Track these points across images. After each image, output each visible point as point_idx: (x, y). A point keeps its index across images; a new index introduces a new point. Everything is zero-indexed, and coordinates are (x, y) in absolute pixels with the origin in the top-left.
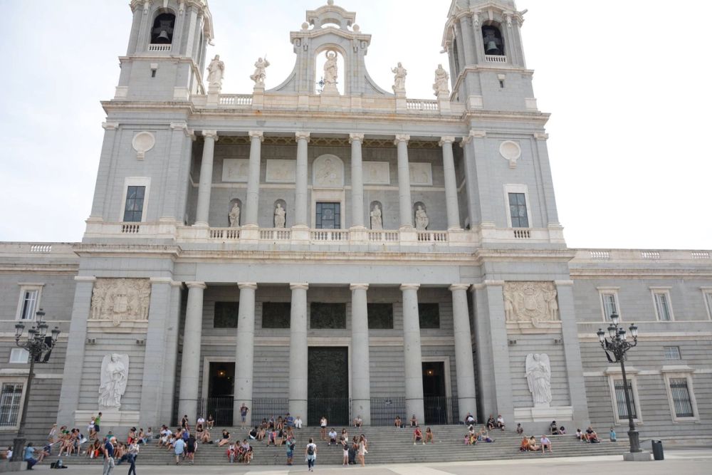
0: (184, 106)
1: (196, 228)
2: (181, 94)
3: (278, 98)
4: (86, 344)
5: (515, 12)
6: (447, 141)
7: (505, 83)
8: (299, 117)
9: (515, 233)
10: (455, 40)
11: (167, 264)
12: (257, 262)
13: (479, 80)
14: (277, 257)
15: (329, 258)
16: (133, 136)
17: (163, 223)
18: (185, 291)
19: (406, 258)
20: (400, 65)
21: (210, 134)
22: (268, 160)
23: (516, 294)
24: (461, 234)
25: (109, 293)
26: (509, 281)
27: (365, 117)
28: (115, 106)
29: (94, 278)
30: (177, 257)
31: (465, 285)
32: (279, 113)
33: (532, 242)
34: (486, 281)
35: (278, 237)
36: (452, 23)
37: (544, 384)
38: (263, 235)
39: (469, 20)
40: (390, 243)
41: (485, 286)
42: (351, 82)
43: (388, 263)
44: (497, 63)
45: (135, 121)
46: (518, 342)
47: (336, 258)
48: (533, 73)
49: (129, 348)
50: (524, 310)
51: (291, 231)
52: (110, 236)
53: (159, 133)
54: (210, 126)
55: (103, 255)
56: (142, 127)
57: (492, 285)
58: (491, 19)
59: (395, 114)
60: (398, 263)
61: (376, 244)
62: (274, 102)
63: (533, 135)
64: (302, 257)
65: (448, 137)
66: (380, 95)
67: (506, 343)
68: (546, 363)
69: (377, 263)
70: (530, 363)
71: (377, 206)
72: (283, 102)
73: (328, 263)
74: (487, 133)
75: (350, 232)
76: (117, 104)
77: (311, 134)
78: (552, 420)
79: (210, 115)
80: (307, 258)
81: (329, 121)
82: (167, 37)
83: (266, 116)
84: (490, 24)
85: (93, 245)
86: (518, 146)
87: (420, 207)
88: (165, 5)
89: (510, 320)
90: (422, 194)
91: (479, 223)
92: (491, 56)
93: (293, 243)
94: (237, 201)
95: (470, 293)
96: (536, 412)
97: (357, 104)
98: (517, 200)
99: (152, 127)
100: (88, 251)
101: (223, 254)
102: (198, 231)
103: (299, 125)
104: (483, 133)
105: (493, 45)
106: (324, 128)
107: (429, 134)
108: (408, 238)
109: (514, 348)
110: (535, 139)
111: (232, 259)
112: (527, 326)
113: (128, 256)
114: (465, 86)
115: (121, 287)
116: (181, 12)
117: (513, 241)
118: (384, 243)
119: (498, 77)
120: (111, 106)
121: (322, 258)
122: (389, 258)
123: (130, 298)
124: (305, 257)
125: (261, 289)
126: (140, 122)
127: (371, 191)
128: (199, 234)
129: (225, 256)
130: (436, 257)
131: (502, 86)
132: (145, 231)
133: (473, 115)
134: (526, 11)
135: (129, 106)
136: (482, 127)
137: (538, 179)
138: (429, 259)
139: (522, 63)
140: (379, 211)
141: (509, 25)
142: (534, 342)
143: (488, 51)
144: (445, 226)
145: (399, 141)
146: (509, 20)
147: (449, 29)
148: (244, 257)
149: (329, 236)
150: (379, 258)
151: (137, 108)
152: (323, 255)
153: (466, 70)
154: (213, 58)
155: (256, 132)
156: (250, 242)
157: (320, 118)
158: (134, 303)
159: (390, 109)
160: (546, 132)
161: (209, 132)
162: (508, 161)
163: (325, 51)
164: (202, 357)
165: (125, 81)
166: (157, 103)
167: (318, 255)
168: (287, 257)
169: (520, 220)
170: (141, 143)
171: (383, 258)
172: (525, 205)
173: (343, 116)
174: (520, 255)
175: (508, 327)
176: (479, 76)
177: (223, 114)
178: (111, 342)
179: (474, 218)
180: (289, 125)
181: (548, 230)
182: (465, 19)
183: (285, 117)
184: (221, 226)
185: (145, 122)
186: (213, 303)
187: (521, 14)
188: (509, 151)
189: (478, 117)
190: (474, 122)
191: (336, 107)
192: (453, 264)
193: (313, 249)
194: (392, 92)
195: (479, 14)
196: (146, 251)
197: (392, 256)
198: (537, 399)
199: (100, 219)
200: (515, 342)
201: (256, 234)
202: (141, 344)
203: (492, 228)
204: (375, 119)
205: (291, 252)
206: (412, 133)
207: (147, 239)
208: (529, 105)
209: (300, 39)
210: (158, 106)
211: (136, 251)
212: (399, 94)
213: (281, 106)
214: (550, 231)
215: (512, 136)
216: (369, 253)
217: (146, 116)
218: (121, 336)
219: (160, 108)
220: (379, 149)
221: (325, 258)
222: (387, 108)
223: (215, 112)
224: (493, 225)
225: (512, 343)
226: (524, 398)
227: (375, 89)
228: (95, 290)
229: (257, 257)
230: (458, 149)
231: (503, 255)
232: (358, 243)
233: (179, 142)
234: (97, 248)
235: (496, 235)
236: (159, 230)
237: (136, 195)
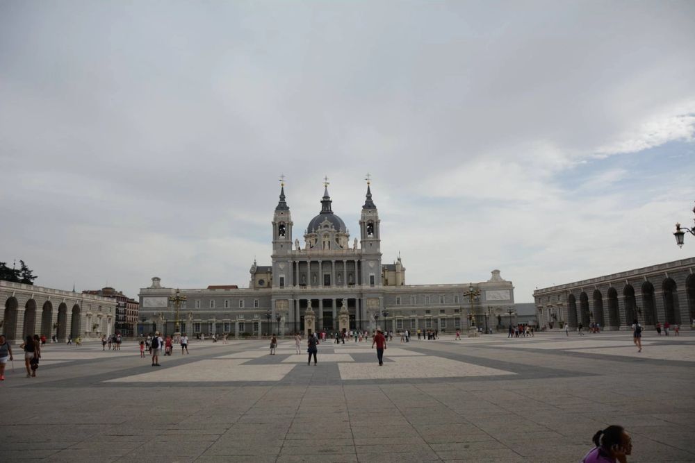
0: (290, 255)
2: (289, 252)
3: (314, 251)
4: (276, 314)
5: (377, 220)
6: (356, 261)
8: (319, 256)
11: (291, 296)
12: (312, 294)
13: (365, 244)
14: (315, 293)
16: (279, 264)
17: (289, 286)
18: (295, 301)
19: (345, 292)
21: (297, 261)
22: (312, 266)
24: (359, 286)
25: (279, 303)
27: (335, 255)
28: (274, 257)
29: (275, 300)
30: (293, 294)
31: (358, 298)
32: (312, 255)
41: (363, 299)
43: (341, 294)
50: (371, 304)
51: (318, 286)
53: (285, 263)
54: (297, 259)
55: (277, 295)
56: (281, 262)
59: (342, 254)
61: (338, 289)
66: (339, 249)
69: (338, 294)
77: (322, 261)
79: (297, 257)
81: (326, 257)
83: (310, 256)
86: (374, 263)
87: (348, 278)
88: (282, 224)
90: (351, 272)
91: (363, 284)
97: (333, 252)
103: (319, 258)
106: (325, 259)
107: (351, 259)
108: (346, 288)
110: (378, 261)
111: (306, 294)
112: (371, 308)
113: (282, 295)
115: (281, 302)
116: (287, 226)
118: (340, 288)
119: (370, 243)
121: (326, 293)
124: (322, 293)
126: (280, 260)
127: (338, 271)
128: (297, 288)
129: (304, 294)
132: (285, 288)
133: (362, 255)
135: (278, 257)
136: (365, 258)
137: (378, 271)
144: (355, 284)
146: (375, 223)
149: (330, 288)
155: (309, 260)
156: (309, 290)
158: (285, 305)
165: (275, 248)
169: (372, 283)
170: (281, 266)
171: (339, 292)
173: (330, 256)
175: (367, 308)
176: (365, 242)
177: (300, 256)
178: (281, 314)
179: (362, 282)
180: (317, 258)
181: (379, 285)
183: (315, 256)
184: (303, 286)
185: (282, 260)
188: (371, 264)
190: (363, 257)
191: (327, 254)
192: (355, 293)
193: (324, 291)
196: (286, 293)
197: (341, 292)
200: (369, 312)
202: (288, 314)
204: (337, 256)
205: (319, 292)
206: (347, 259)
207: (286, 290)
208: (378, 250)
210: (284, 256)
211: (284, 294)
216: (336, 292)
218: (283, 312)
220: (339, 262)
224: (366, 284)
228: (276, 303)
230: (359, 263)
233: (291, 265)
234: (275, 294)
235: (366, 286)
236: (289, 288)
237: (282, 279)
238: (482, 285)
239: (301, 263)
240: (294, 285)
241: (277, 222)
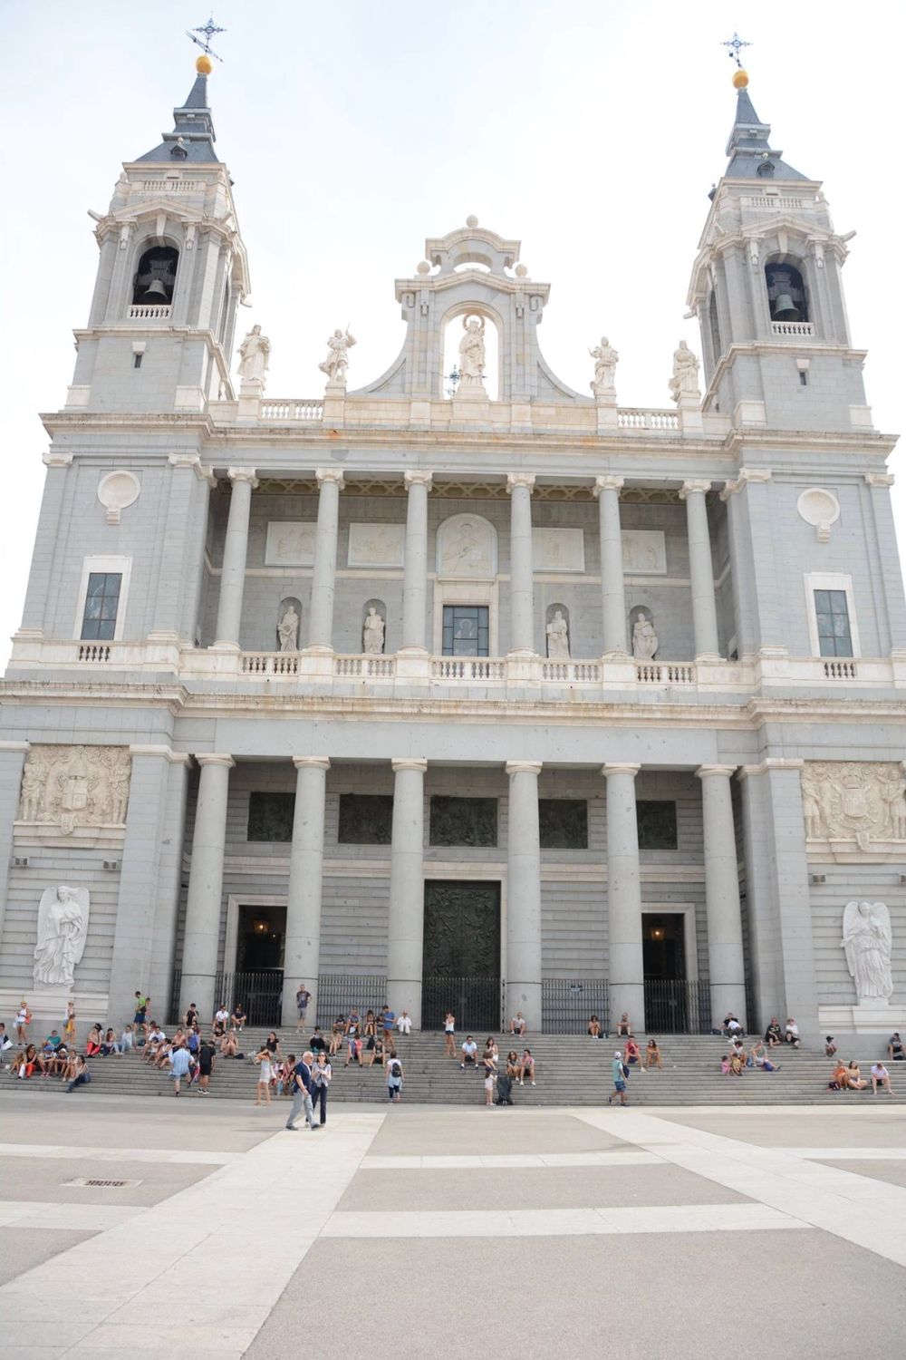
0: (195, 423)
1: (216, 653)
2: (188, 400)
3: (372, 406)
4: (11, 868)
5: (830, 236)
6: (696, 488)
7: (810, 377)
8: (411, 443)
9: (826, 667)
10: (713, 294)
11: (162, 720)
12: (332, 718)
13: (760, 370)
14: (368, 709)
15: (466, 712)
16: (100, 479)
17: (154, 643)
18: (194, 771)
19: (615, 715)
20: (605, 343)
21: (243, 475)
22: (352, 525)
23: (826, 785)
24: (720, 669)
25: (53, 774)
26: (813, 761)
27: (538, 442)
28: (68, 422)
29: (26, 745)
30: (179, 707)
31: (726, 768)
32: (372, 435)
33: (860, 685)
34: (769, 761)
35: (370, 672)
36: (706, 261)
37: (879, 959)
38: (342, 665)
39: (740, 254)
40: (584, 685)
41: (767, 770)
42: (510, 376)
43: (578, 723)
44: (795, 337)
45: (102, 451)
46: (829, 880)
47: (481, 712)
48: (864, 356)
49: (90, 876)
50: (842, 816)
51: (396, 659)
52: (56, 667)
53: (148, 473)
54: (242, 459)
55: (43, 703)
56: (117, 462)
57: (780, 768)
58: (784, 250)
59: (596, 436)
60: (599, 723)
61: (556, 686)
62: (365, 414)
63: (863, 477)
64: (416, 710)
65: (698, 482)
66: (569, 402)
67: (805, 880)
68: (882, 921)
69: (558, 723)
70: (851, 919)
71: (559, 614)
72: (382, 415)
73: (465, 721)
74: (773, 474)
75: (507, 662)
76: (70, 419)
77: (433, 474)
78: (892, 1032)
79: (243, 439)
80: (425, 711)
81: (469, 450)
82: (162, 292)
83: (350, 441)
84: (780, 261)
85: (24, 683)
86: (835, 500)
87: (641, 616)
88: (160, 232)
89: (815, 837)
90: (645, 592)
91: (756, 648)
92: (782, 324)
93: (399, 682)
94: (293, 601)
95: (737, 784)
96: (860, 1016)
97: (522, 418)
98: (830, 604)
99: (134, 461)
100: (15, 693)
101: (267, 703)
102: (220, 658)
103: (411, 458)
104: (767, 474)
105: (786, 303)
106: (460, 465)
107: (660, 476)
108: (619, 676)
109: (821, 891)
110: (868, 485)
111: (284, 711)
112: (847, 849)
113: (90, 704)
114: (731, 382)
115: (77, 762)
116: (190, 245)
117: (822, 684)
118: (570, 683)
119: (796, 365)
120: (59, 422)
121: (453, 711)
122: (582, 714)
123: (93, 783)
124: (421, 709)
125: (338, 770)
126: (112, 452)
127: (548, 583)
128: (222, 665)
129: (268, 707)
130: (671, 712)
131: (804, 383)
132: (122, 658)
133: (747, 438)
134: (853, 234)
135: (93, 422)
136: (764, 462)
137: (874, 563)
138: (659, 715)
139: (843, 337)
140: (563, 623)
141: (820, 263)
142: (860, 880)
143: (778, 315)
144: (690, 654)
145: (602, 489)
146: (819, 252)
147: (702, 271)
148: (305, 708)
149: (468, 670)
150: (561, 714)
151: (109, 426)
152: (456, 707)
153: (734, 350)
154: (250, 331)
155: (330, 472)
156: (318, 680)
157: (453, 443)
158: (101, 792)
159: (583, 427)
160: (889, 471)
161: (242, 470)
162: (815, 529)
163: (463, 316)
164: (225, 894)
165: (85, 374)
166: (145, 417)
167: (448, 707)
168: (387, 710)
169: (836, 643)
170: (114, 493)
171: (570, 714)
172: (846, 614)
173: (495, 441)
174: (836, 711)
175: (809, 849)
176: (758, 362)
177: (268, 437)
178: (57, 864)
179: (746, 639)
180: (393, 458)
181: (890, 664)
182: (732, 251)
183: (384, 442)
184: (262, 650)
185: (122, 452)
186: (247, 795)
187: (843, 240)
188: (816, 509)
189: (756, 442)
190: (748, 453)
191: (482, 423)
192: (704, 725)
193: (439, 695)
194: (591, 395)
195: (761, 243)
196: (123, 695)
197: (586, 710)
198: (865, 989)
199: (39, 635)
200: (823, 878)
201: (328, 666)
202: (112, 869)
203: (781, 658)
204: (557, 446)
205: (393, 701)
206: (628, 473)
207: (125, 672)
208: (857, 418)
209: (414, 293)
210: (146, 422)
211: (104, 695)
212: (601, 399)
213: (377, 422)
214: (896, 665)
215: (822, 480)
216: (543, 704)
217: (124, 442)
218: (73, 854)
219: (149, 427)
221: (460, 711)
222: (578, 425)
223: (253, 433)
224: (784, 652)
225: (816, 881)
226: (839, 988)
227: (556, 387)
228: (28, 767)
229: (330, 708)
230: (716, 506)
231: (802, 710)
232: (521, 684)
233: (186, 490)
234: (32, 689)
235: (789, 670)
236: (148, 655)
237: (104, 587)
240: (204, 639)
241: (127, 217)
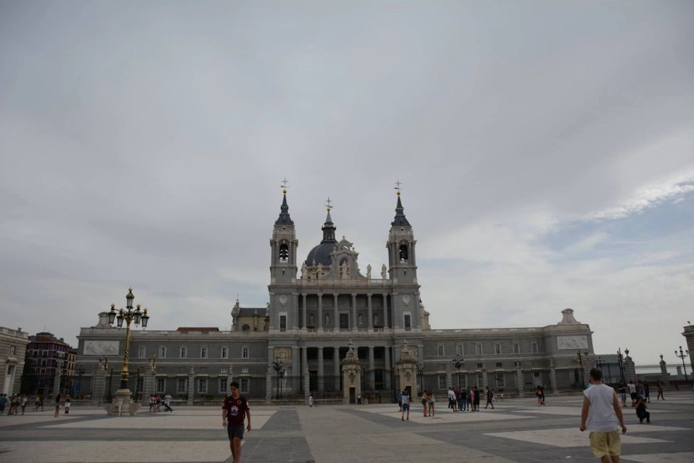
0: (296, 287)
1: (303, 329)
2: (293, 281)
3: (327, 280)
6: (385, 294)
8: (334, 288)
11: (296, 343)
12: (325, 340)
13: (397, 272)
14: (330, 339)
16: (279, 298)
17: (293, 329)
18: (301, 350)
19: (370, 338)
20: (369, 265)
21: (304, 294)
24: (388, 329)
25: (279, 352)
27: (357, 287)
28: (273, 287)
29: (274, 347)
30: (299, 340)
31: (389, 347)
32: (327, 287)
33: (411, 332)
34: (395, 346)
35: (330, 332)
39: (395, 245)
40: (365, 333)
41: (395, 348)
42: (352, 273)
43: (364, 340)
44: (404, 263)
47: (348, 339)
49: (287, 369)
51: (334, 329)
52: (277, 334)
53: (288, 296)
54: (305, 292)
55: (276, 340)
56: (283, 294)
57: (397, 347)
58: (404, 244)
59: (368, 285)
60: (368, 340)
61: (361, 333)
63: (414, 293)
66: (363, 278)
71: (361, 315)
72: (328, 283)
75: (352, 330)
79: (304, 288)
81: (345, 289)
82: (285, 255)
83: (322, 288)
86: (409, 298)
88: (284, 243)
90: (376, 310)
91: (395, 326)
93: (335, 334)
97: (354, 282)
98: (407, 318)
99: (286, 294)
100: (271, 339)
103: (334, 291)
104: (397, 294)
106: (343, 292)
107: (379, 293)
108: (371, 332)
110: (415, 295)
111: (316, 340)
113: (284, 340)
114: (392, 272)
115: (282, 350)
116: (290, 246)
117: (405, 333)
118: (363, 333)
119: (404, 270)
120: (271, 287)
123: (286, 353)
124: (338, 339)
126: (281, 292)
127: (359, 310)
128: (304, 332)
129: (313, 339)
131: (405, 274)
132: (288, 332)
133: (394, 287)
135: (276, 287)
136: (397, 291)
137: (415, 309)
138: (377, 338)
139: (413, 263)
140: (361, 317)
141: (410, 247)
145: (368, 296)
146: (410, 245)
148: (320, 339)
149: (346, 331)
150: (361, 339)
151: (281, 287)
152: (345, 338)
155: (320, 294)
156: (321, 334)
157: (343, 288)
158: (287, 355)
159: (365, 284)
160: (419, 292)
162: (405, 303)
165: (273, 275)
166: (287, 286)
167: (342, 338)
169: (408, 325)
170: (283, 300)
172: (410, 319)
173: (348, 287)
174: (406, 338)
176: (397, 270)
177: (309, 288)
179: (393, 324)
180: (331, 291)
182: (393, 244)
183: (329, 288)
185: (283, 292)
188: (406, 300)
189: (396, 287)
190: (394, 289)
191: (346, 284)
192: (384, 340)
194: (366, 276)
195: (399, 243)
196: (289, 339)
197: (366, 338)
199: (273, 328)
201: (322, 331)
202: (291, 368)
204: (361, 288)
205: (334, 337)
207: (289, 334)
208: (414, 281)
209: (333, 255)
211: (287, 338)
212: (368, 278)
214: (417, 329)
215: (407, 294)
216: (358, 337)
217: (283, 290)
219: (287, 288)
220: (361, 297)
222: (363, 284)
223: (306, 287)
224: (399, 327)
227: (360, 275)
228: (274, 351)
230: (389, 297)
231: (401, 338)
232: (355, 334)
233: (296, 300)
234: (274, 338)
235: (399, 330)
236: (292, 331)
237: (283, 318)
238: (552, 329)
239: (309, 297)
240: (300, 327)
241: (278, 240)
